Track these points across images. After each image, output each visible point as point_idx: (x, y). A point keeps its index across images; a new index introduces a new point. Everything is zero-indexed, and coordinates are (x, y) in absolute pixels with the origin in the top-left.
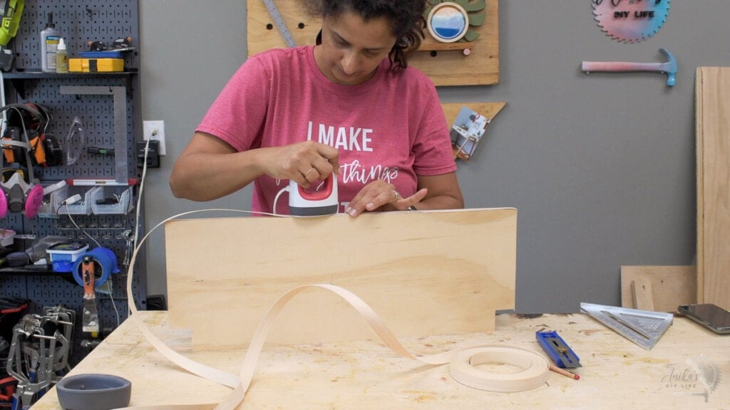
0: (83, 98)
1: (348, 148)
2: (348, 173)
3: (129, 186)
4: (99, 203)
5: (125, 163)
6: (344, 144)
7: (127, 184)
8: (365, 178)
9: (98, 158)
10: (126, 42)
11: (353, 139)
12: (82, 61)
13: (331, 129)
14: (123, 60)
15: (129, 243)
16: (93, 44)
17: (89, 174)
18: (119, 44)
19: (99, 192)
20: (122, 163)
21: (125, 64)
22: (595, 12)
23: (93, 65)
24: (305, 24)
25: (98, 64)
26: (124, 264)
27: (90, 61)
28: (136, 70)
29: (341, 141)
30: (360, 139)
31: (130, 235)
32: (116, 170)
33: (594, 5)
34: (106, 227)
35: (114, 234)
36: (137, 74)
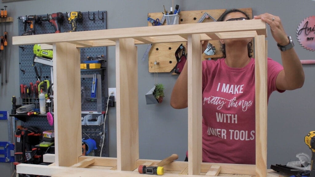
0: (86, 79)
1: (234, 93)
2: (231, 103)
3: (102, 114)
4: (89, 121)
5: (101, 105)
6: (232, 92)
7: (101, 113)
8: (237, 105)
9: (91, 103)
10: (102, 57)
11: (236, 90)
12: (84, 65)
13: (228, 85)
14: (100, 64)
15: (102, 137)
16: (89, 58)
17: (87, 109)
18: (99, 57)
19: (91, 116)
20: (100, 105)
21: (101, 65)
22: (298, 38)
23: (88, 66)
24: (171, 48)
25: (90, 65)
26: (100, 146)
27: (87, 65)
28: (106, 68)
29: (231, 90)
30: (239, 89)
31: (103, 134)
32: (97, 107)
33: (297, 35)
34: (93, 131)
35: (96, 133)
36: (106, 69)
